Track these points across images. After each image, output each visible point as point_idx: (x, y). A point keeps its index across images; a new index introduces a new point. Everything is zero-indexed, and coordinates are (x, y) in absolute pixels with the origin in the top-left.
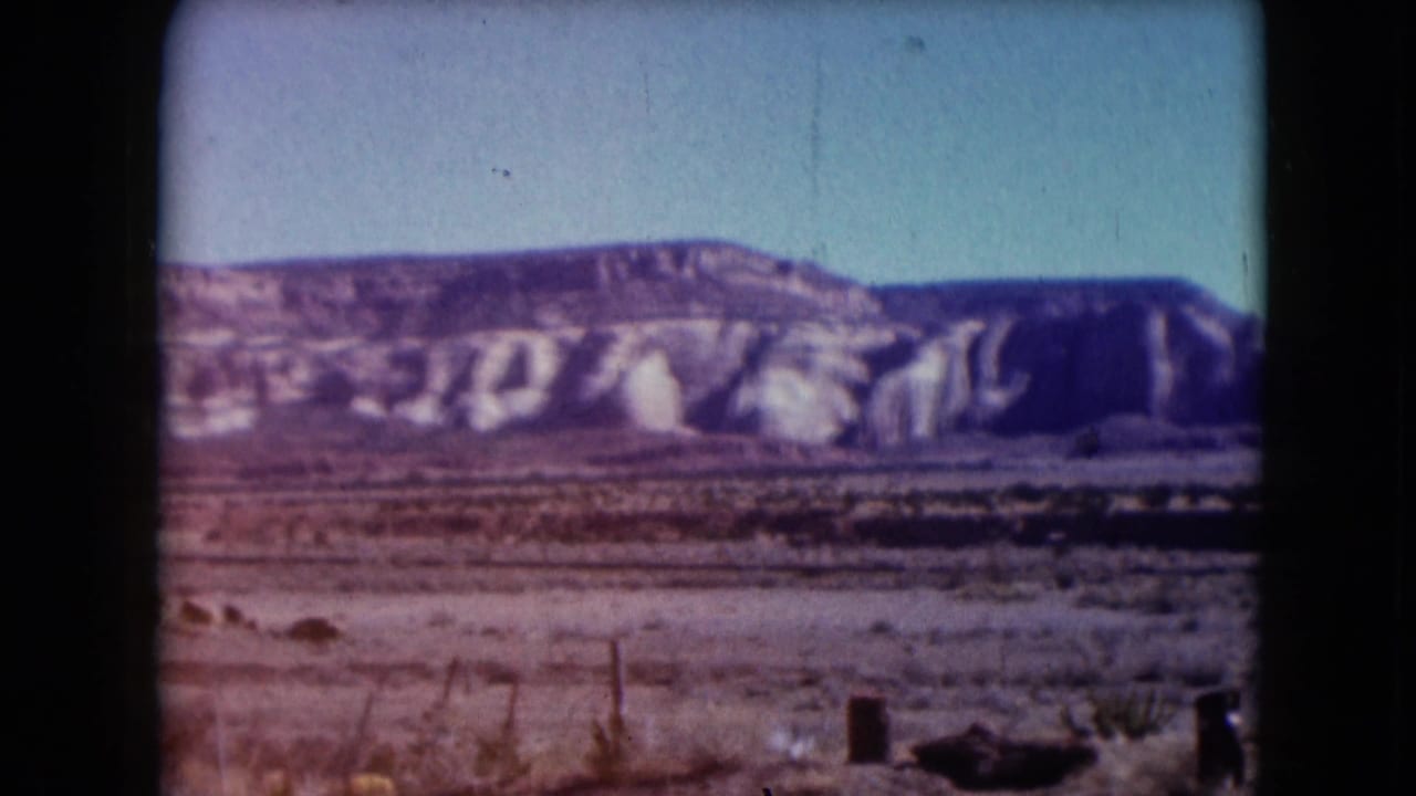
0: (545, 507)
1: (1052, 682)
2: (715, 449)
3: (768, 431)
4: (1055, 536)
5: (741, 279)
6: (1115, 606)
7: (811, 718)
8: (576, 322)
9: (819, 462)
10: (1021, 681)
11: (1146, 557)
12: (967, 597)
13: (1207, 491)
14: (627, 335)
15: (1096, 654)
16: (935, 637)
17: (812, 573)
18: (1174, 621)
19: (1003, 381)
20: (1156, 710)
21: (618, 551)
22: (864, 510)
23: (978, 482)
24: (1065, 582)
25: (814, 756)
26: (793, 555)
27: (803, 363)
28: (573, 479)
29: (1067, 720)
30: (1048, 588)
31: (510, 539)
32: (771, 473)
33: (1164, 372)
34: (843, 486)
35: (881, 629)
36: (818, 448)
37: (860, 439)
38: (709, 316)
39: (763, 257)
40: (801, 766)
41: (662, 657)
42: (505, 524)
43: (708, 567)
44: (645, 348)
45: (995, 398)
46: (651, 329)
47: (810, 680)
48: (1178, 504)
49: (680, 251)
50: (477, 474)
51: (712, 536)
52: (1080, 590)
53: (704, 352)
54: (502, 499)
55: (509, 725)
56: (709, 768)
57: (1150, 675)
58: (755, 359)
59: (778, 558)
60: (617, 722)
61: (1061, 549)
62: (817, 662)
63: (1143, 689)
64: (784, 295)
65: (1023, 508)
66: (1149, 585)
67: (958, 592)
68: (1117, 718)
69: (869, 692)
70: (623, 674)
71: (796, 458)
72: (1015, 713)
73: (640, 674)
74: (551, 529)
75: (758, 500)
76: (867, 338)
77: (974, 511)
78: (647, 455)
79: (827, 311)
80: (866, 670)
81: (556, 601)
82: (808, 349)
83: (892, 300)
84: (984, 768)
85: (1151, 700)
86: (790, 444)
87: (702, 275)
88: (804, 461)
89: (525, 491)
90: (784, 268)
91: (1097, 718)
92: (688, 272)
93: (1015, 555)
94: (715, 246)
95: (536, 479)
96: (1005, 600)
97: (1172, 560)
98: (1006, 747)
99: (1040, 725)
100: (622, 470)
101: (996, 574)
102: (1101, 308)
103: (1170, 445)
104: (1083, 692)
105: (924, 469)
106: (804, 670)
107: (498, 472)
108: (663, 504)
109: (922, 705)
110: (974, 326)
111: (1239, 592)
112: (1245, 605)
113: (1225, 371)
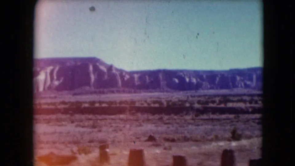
1: (70, 143)
4: (70, 112)
6: (83, 127)
10: (63, 143)
11: (90, 116)
12: (52, 125)
13: (103, 102)
15: (79, 137)
16: (45, 134)
18: (96, 130)
19: (58, 79)
20: (91, 149)
23: (53, 101)
24: (73, 122)
29: (72, 151)
30: (69, 123)
33: (93, 77)
45: (56, 83)
48: (97, 105)
52: (76, 123)
57: (91, 141)
61: (72, 115)
63: (89, 144)
65: (64, 106)
66: (91, 122)
67: (50, 124)
68: (82, 150)
72: (62, 149)
77: (53, 107)
84: (53, 161)
85: (90, 147)
91: (78, 150)
93: (64, 116)
96: (59, 126)
97: (96, 117)
98: (59, 157)
99: (66, 152)
101: (58, 120)
102: (79, 64)
103: (95, 93)
110: (51, 68)
111: (110, 123)
112: (111, 126)
113: (106, 77)
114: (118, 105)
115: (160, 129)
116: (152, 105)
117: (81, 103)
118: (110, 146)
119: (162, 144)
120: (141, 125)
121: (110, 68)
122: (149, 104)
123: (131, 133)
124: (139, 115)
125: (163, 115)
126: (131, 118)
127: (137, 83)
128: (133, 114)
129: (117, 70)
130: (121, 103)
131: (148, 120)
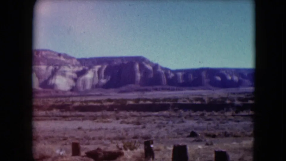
1: (115, 139)
2: (44, 92)
3: (56, 88)
4: (116, 109)
5: (50, 57)
6: (128, 123)
7: (65, 146)
9: (66, 94)
10: (109, 139)
11: (135, 113)
12: (98, 122)
13: (147, 100)
15: (125, 134)
16: (91, 130)
17: (65, 117)
18: (141, 126)
19: (105, 78)
20: (136, 144)
22: (76, 104)
23: (99, 98)
24: (118, 119)
25: (66, 155)
26: (61, 114)
27: (64, 74)
29: (118, 147)
30: (114, 120)
32: (56, 97)
33: (139, 75)
34: (71, 99)
35: (79, 128)
36: (66, 92)
37: (75, 90)
38: (44, 65)
39: (55, 53)
40: (62, 156)
43: (44, 116)
45: (103, 81)
47: (65, 139)
48: (141, 102)
49: (38, 52)
51: (44, 110)
52: (121, 120)
53: (43, 73)
56: (43, 157)
57: (136, 137)
58: (54, 73)
59: (58, 114)
61: (117, 112)
62: (66, 136)
63: (134, 140)
64: (60, 60)
65: (109, 103)
66: (135, 119)
67: (96, 120)
68: (128, 146)
69: (77, 141)
71: (62, 94)
72: (108, 145)
75: (54, 102)
76: (77, 69)
77: (99, 104)
79: (69, 63)
80: (77, 137)
82: (65, 71)
83: (82, 61)
84: (100, 157)
85: (135, 142)
86: (60, 90)
87: (43, 56)
90: (60, 55)
91: (124, 146)
92: (40, 56)
93: (109, 113)
94: (45, 50)
96: (105, 122)
97: (140, 114)
98: (105, 153)
99: (112, 148)
101: (103, 117)
102: (126, 62)
103: (140, 90)
104: (121, 141)
105: (88, 96)
106: (63, 137)
109: (88, 144)
110: (99, 66)
111: (154, 120)
112: (155, 123)
113: (151, 75)
114: (161, 102)
115: (201, 125)
116: (194, 102)
117: (126, 100)
118: (154, 142)
119: (203, 140)
120: (183, 122)
121: (156, 66)
122: (191, 101)
123: (174, 129)
124: (182, 111)
125: (204, 112)
126: (174, 114)
127: (181, 81)
128: (176, 111)
129: (162, 68)
130: (165, 100)
131: (190, 116)
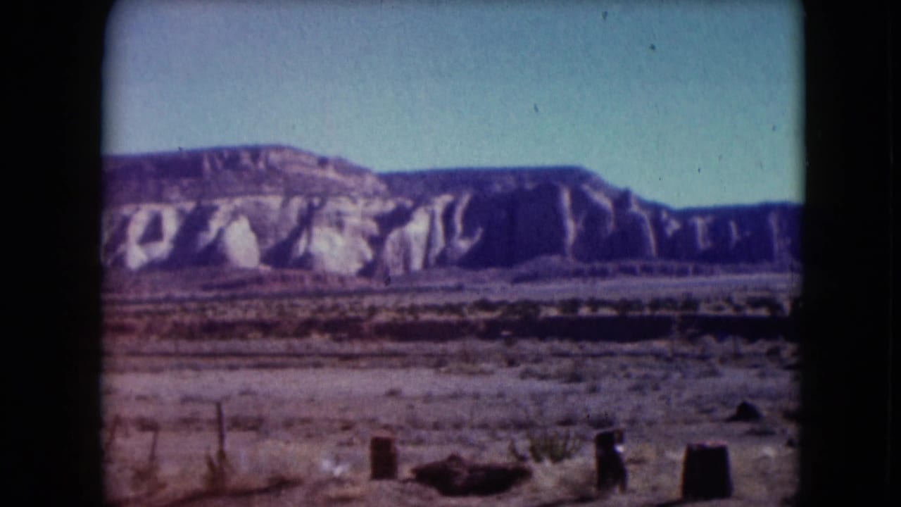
0: (176, 318)
1: (504, 426)
2: (284, 279)
3: (318, 268)
4: (505, 333)
5: (294, 170)
6: (543, 377)
7: (347, 450)
8: (189, 198)
9: (351, 286)
10: (484, 426)
11: (566, 346)
12: (449, 372)
13: (604, 303)
14: (224, 207)
15: (533, 409)
16: (428, 398)
17: (346, 358)
18: (582, 386)
19: (468, 233)
20: (570, 444)
21: (222, 345)
22: (382, 318)
23: (454, 299)
24: (511, 363)
25: (348, 475)
26: (337, 347)
27: (339, 224)
28: (193, 299)
29: (513, 451)
30: (501, 367)
31: (153, 338)
32: (320, 294)
33: (572, 227)
34: (367, 302)
35: (393, 393)
36: (352, 278)
37: (379, 272)
38: (274, 193)
39: (310, 155)
40: (339, 481)
41: (253, 413)
42: (149, 330)
43: (281, 355)
44: (235, 215)
45: (463, 245)
46: (238, 202)
47: (347, 426)
48: (584, 311)
49: (255, 152)
50: (131, 297)
51: (283, 335)
52: (522, 367)
53: (273, 217)
54: (147, 312)
55: (153, 457)
56: (280, 484)
57: (567, 422)
58: (307, 221)
59: (325, 348)
60: (222, 454)
61: (509, 341)
62: (351, 416)
63: (562, 430)
64: (325, 179)
65: (485, 315)
67: (443, 369)
68: (544, 449)
69: (384, 434)
70: (226, 425)
71: (336, 285)
72: (482, 447)
73: (237, 424)
74: (179, 332)
75: (314, 312)
76: (377, 207)
77: (454, 318)
78: (241, 284)
79: (353, 189)
80: (384, 421)
81: (184, 378)
82: (339, 214)
83: (396, 183)
84: (459, 482)
85: (567, 437)
86: (332, 275)
87: (270, 168)
88: (341, 287)
89: (163, 307)
90: (323, 162)
91: (533, 449)
92: (261, 165)
93: (484, 346)
94: (279, 148)
95: (168, 299)
96: (472, 374)
97: (581, 348)
98: (473, 469)
99: (496, 454)
100: (225, 293)
101: (466, 357)
102: (529, 186)
103: (578, 274)
104: (522, 433)
105: (420, 291)
106: (342, 421)
107: (146, 295)
108: (252, 315)
109: (420, 442)
110: (447, 198)
111: (623, 367)
112: (628, 376)
113: (611, 226)
114: (647, 312)
115: (770, 383)
116: (749, 312)
117: (536, 305)
118: (627, 435)
119: (777, 430)
120: (714, 373)
121: (622, 199)
122: (737, 308)
123: (687, 395)
124: (709, 339)
125: (780, 343)
126: (685, 349)
127: (703, 243)
128: (692, 339)
129: (644, 205)
130: (656, 304)
131: (737, 356)
